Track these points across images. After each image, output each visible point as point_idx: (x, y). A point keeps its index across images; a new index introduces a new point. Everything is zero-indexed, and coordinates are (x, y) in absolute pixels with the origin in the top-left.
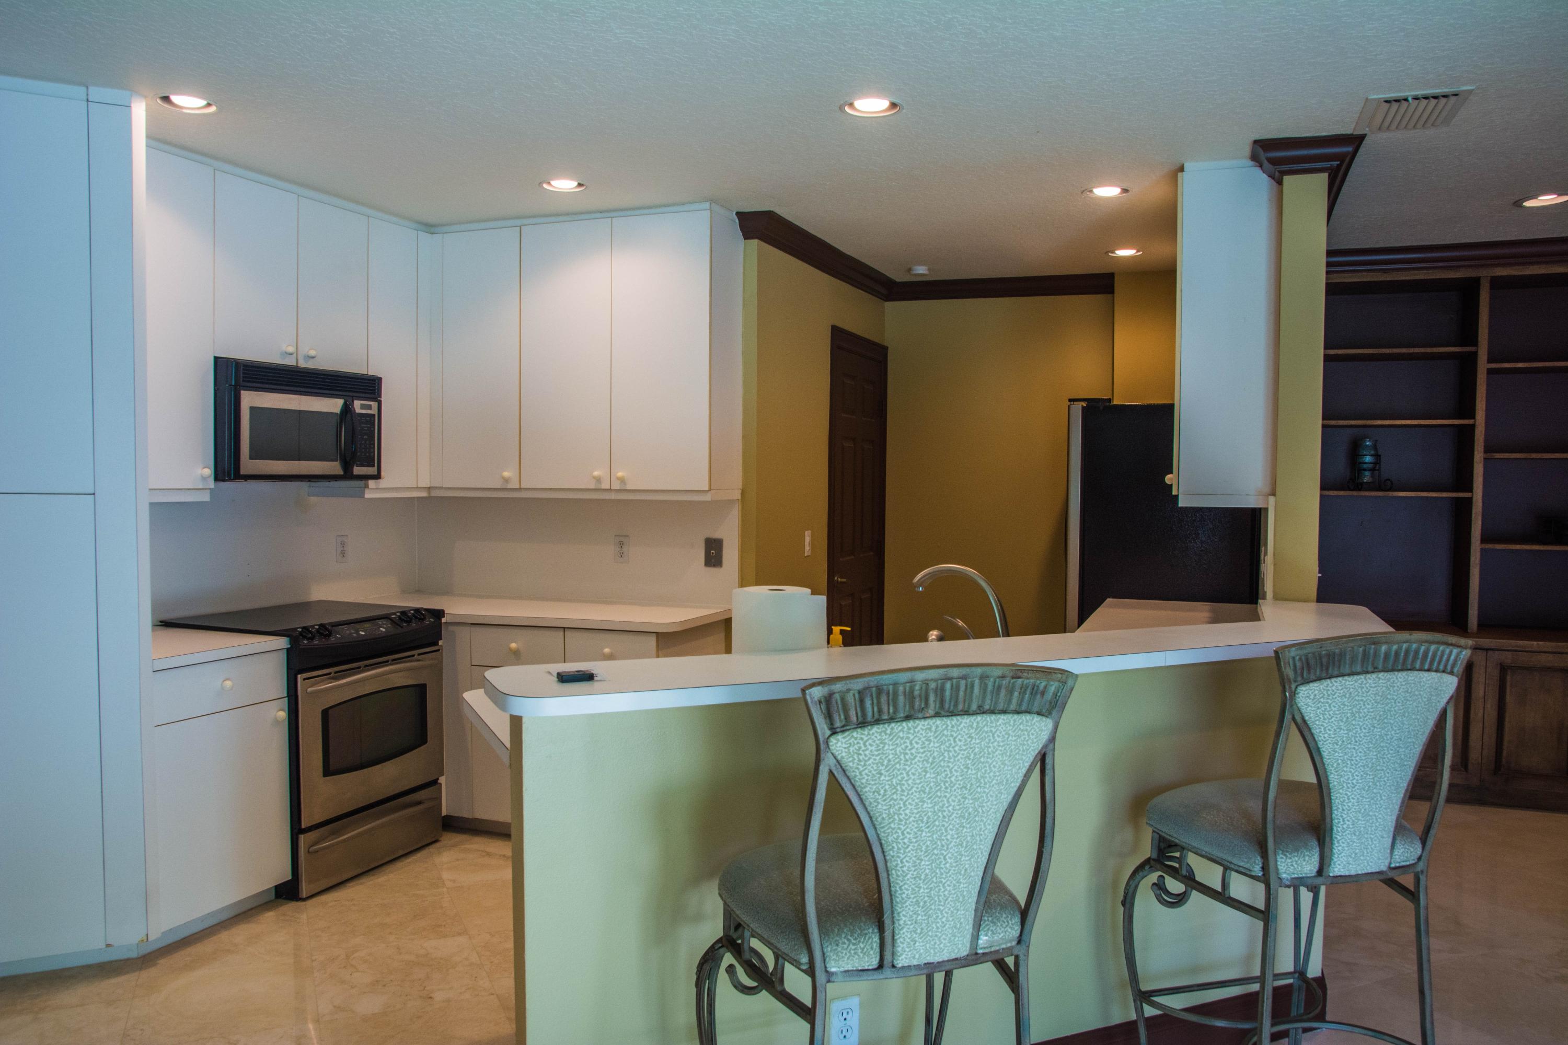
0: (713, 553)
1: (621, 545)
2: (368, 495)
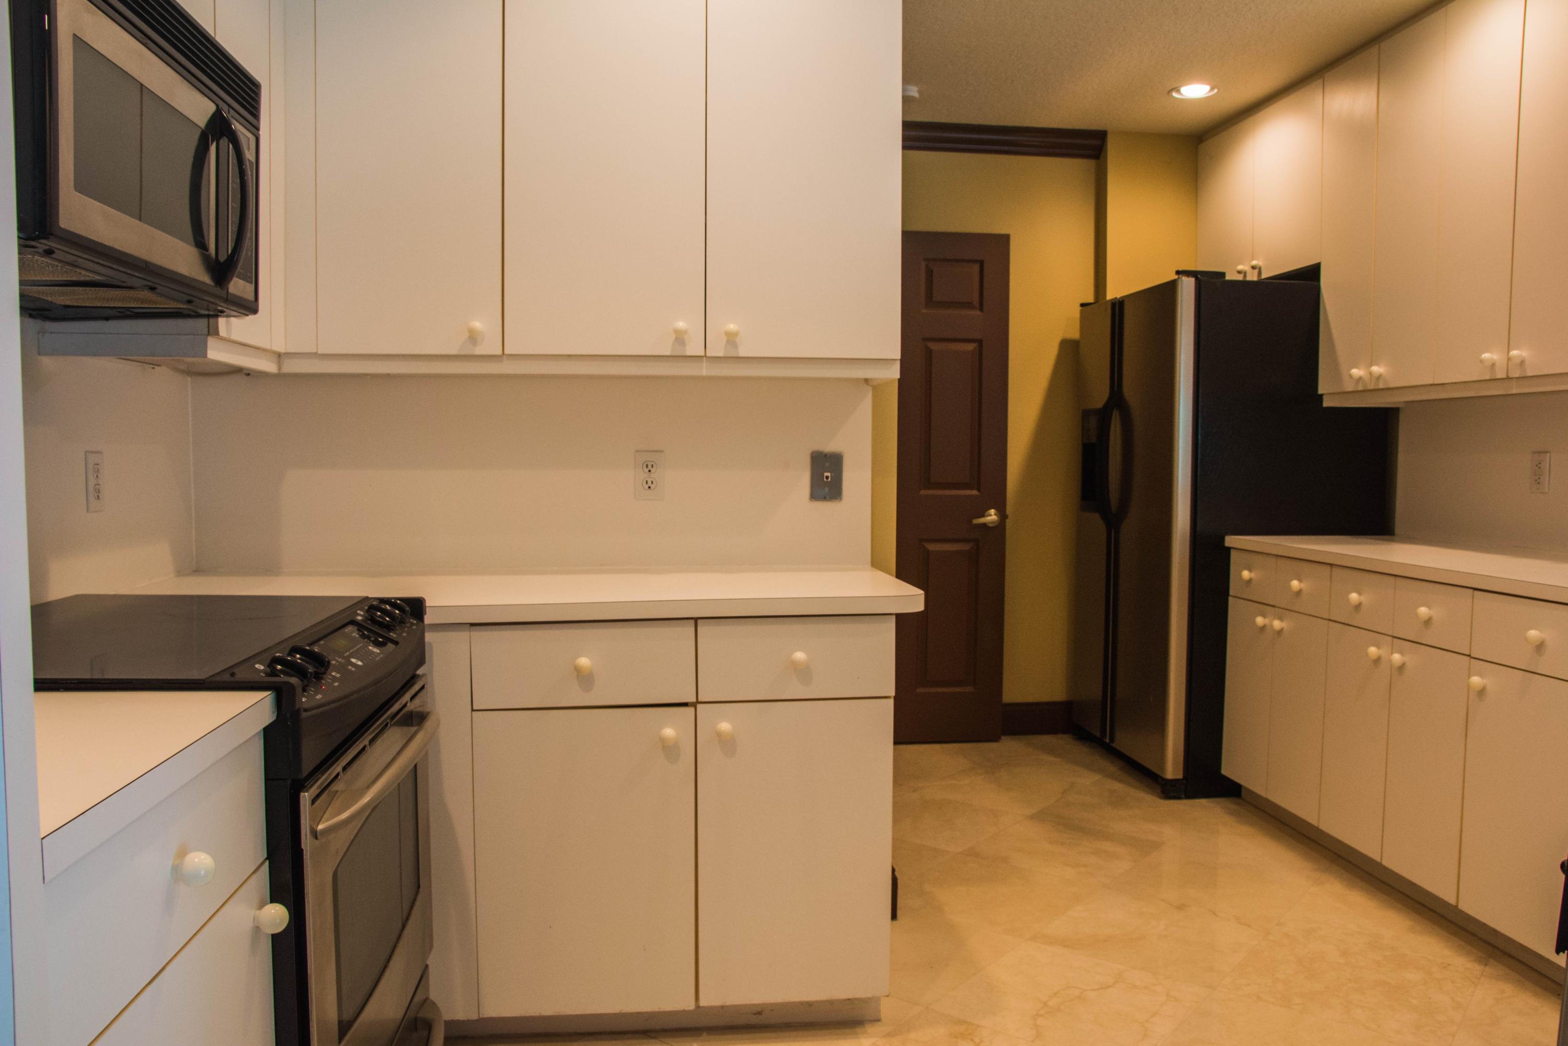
0: (827, 477)
1: (649, 467)
2: (216, 353)
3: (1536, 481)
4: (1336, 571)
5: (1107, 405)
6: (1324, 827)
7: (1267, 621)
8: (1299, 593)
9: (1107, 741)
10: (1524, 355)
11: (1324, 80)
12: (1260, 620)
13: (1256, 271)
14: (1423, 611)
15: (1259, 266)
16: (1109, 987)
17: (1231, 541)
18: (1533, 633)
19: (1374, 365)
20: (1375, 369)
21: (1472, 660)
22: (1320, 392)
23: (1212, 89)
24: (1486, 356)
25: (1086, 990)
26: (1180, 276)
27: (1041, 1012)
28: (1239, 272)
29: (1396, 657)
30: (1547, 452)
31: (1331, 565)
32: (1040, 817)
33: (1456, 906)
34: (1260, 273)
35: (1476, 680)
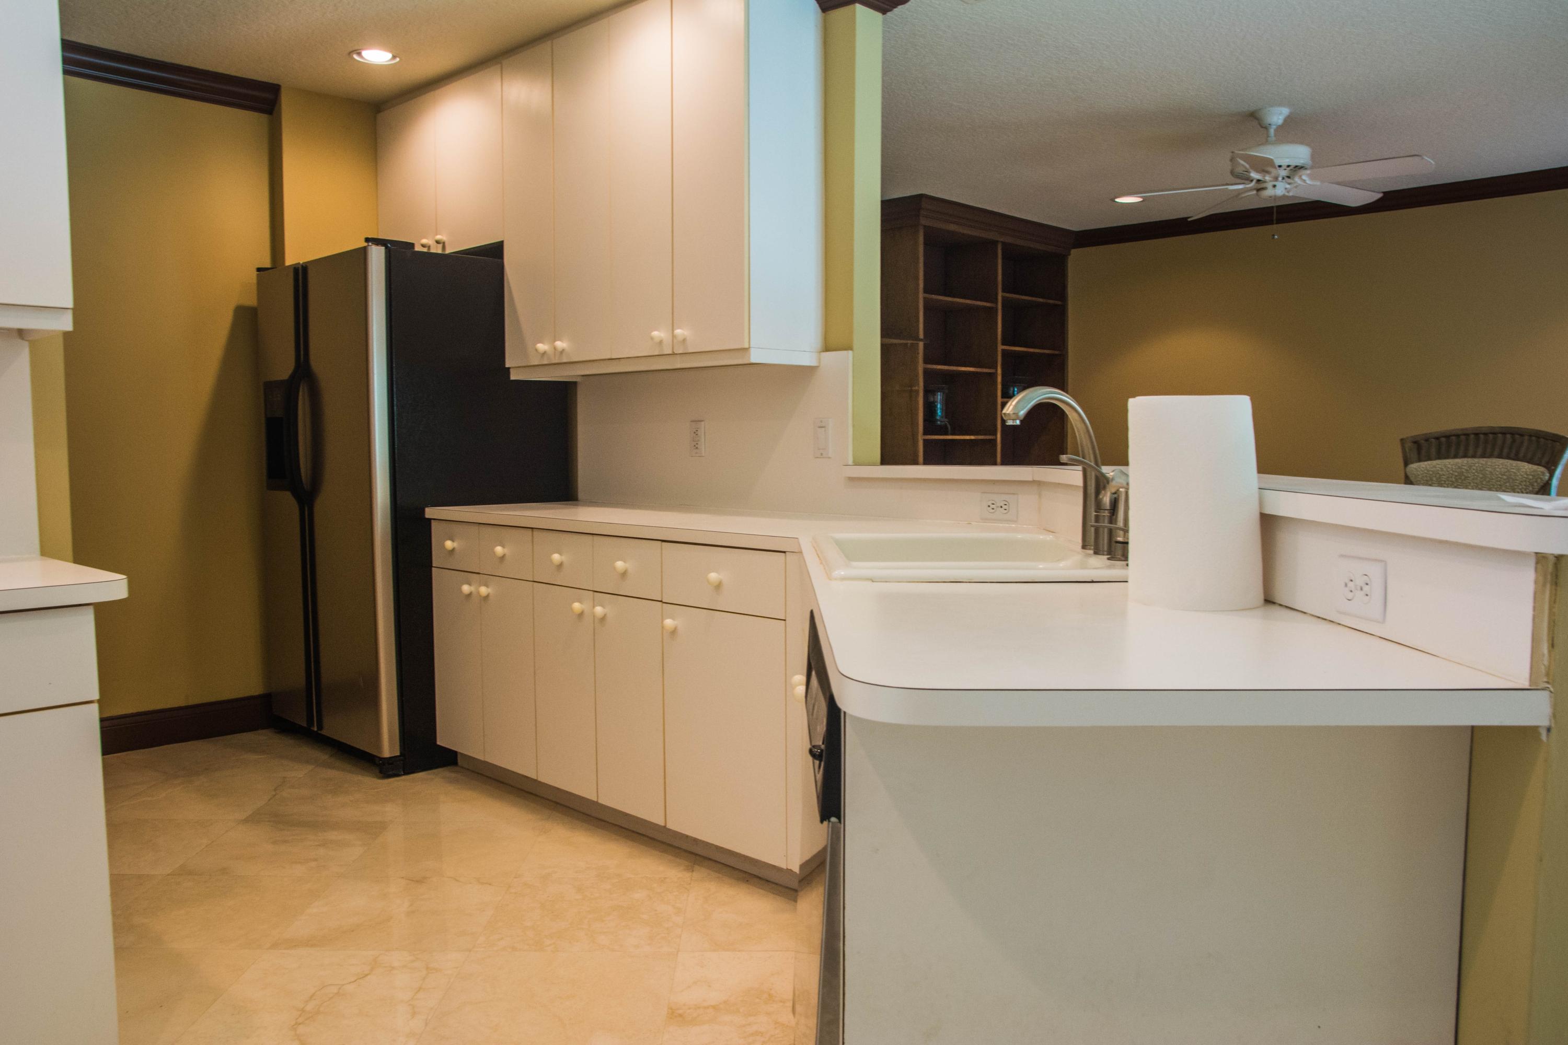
3: (695, 446)
4: (536, 533)
5: (293, 376)
6: (542, 779)
7: (473, 589)
8: (503, 558)
9: (315, 729)
10: (685, 333)
11: (502, 67)
12: (466, 588)
13: (440, 246)
14: (620, 565)
15: (442, 242)
16: (367, 975)
17: (431, 512)
18: (713, 576)
19: (558, 341)
20: (559, 344)
21: (664, 604)
22: (507, 366)
23: (394, 57)
24: (655, 334)
25: (343, 985)
26: (370, 244)
27: (300, 1020)
28: (423, 246)
29: (599, 610)
30: (702, 421)
31: (532, 528)
32: (253, 819)
33: (665, 827)
34: (444, 248)
35: (669, 622)
